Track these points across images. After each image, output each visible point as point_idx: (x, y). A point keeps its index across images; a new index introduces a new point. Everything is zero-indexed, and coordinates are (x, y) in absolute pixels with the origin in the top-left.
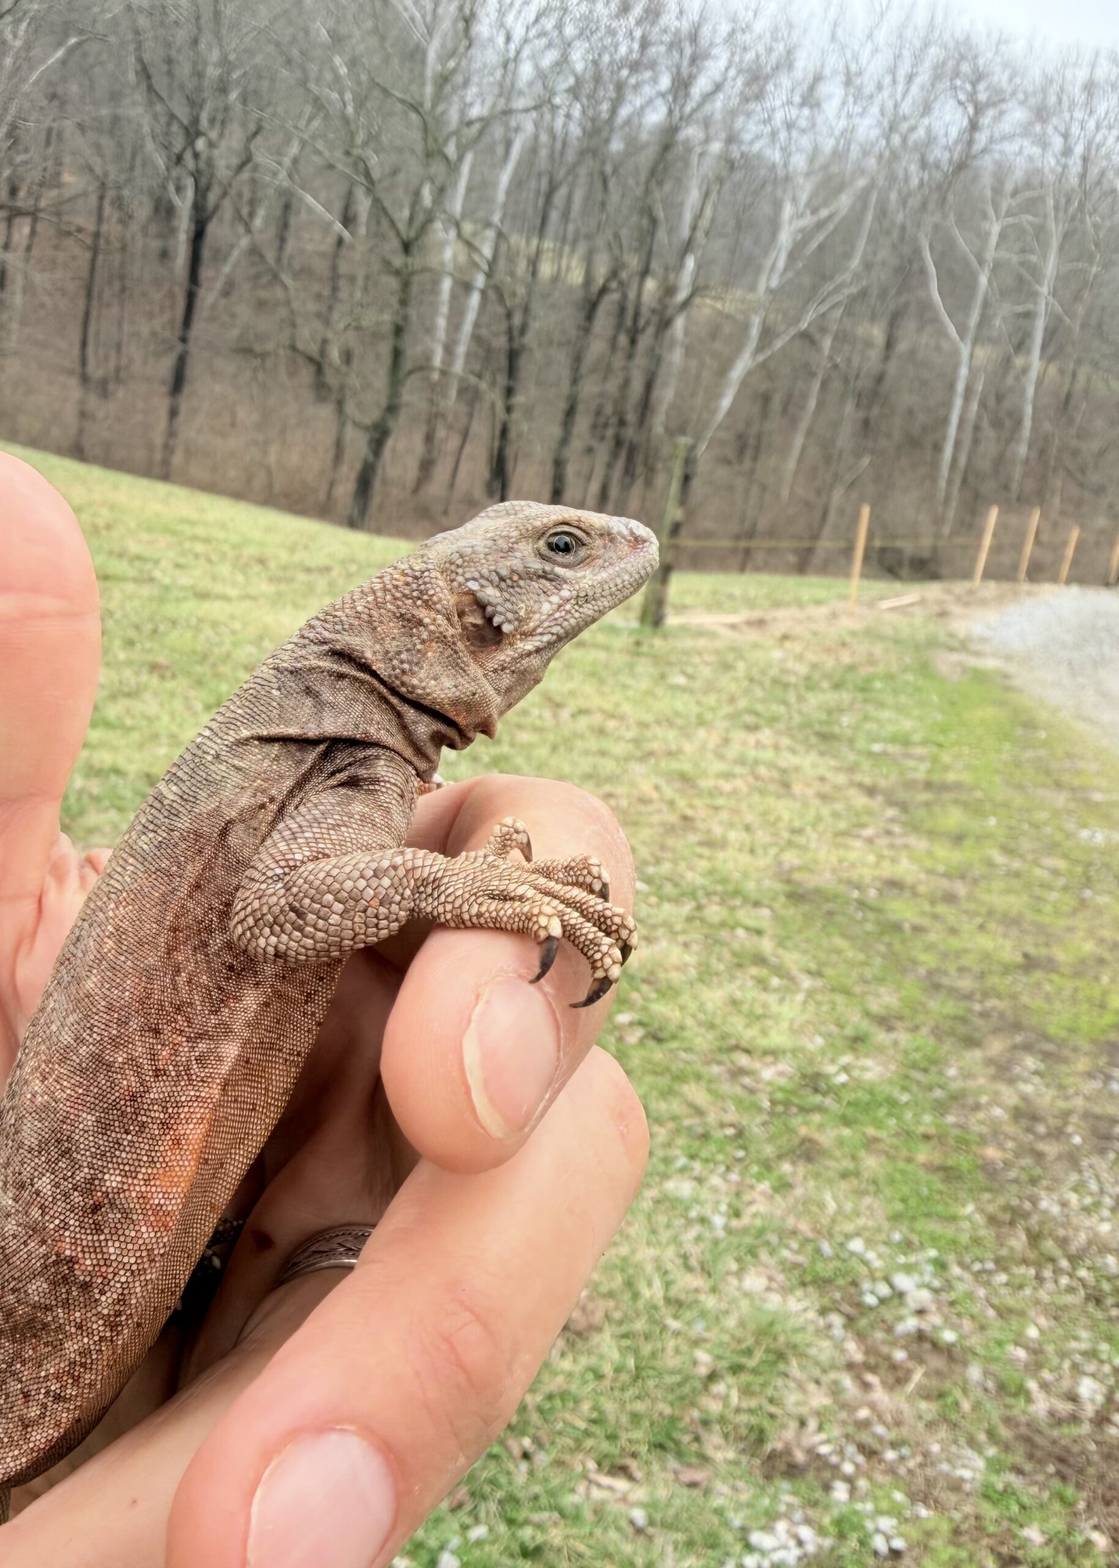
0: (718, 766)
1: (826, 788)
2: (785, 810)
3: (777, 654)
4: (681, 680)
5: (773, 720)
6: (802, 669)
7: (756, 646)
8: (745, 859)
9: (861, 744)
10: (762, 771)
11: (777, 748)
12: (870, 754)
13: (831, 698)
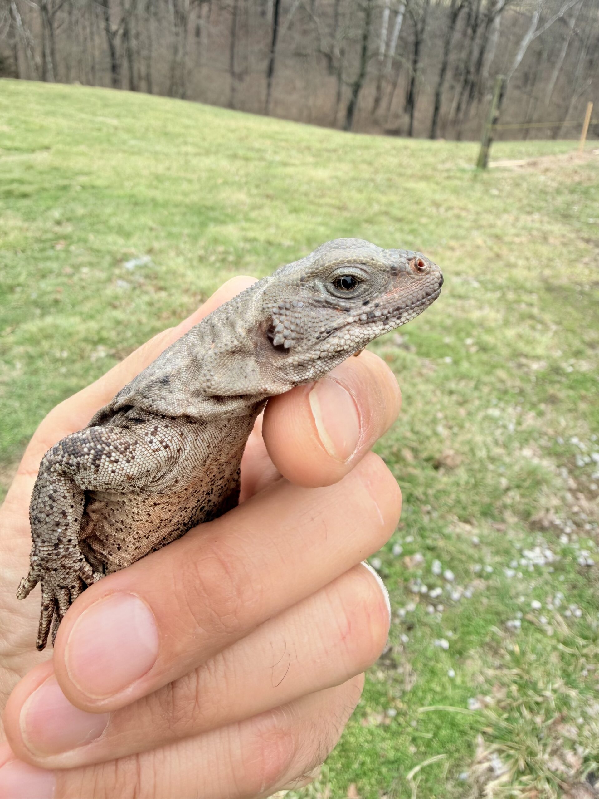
0: (513, 231)
1: (565, 240)
2: (544, 250)
3: (542, 178)
4: (495, 192)
5: (539, 209)
6: (554, 185)
7: (532, 175)
8: (525, 273)
9: (583, 219)
10: (535, 233)
11: (541, 222)
12: (588, 224)
13: (568, 197)
